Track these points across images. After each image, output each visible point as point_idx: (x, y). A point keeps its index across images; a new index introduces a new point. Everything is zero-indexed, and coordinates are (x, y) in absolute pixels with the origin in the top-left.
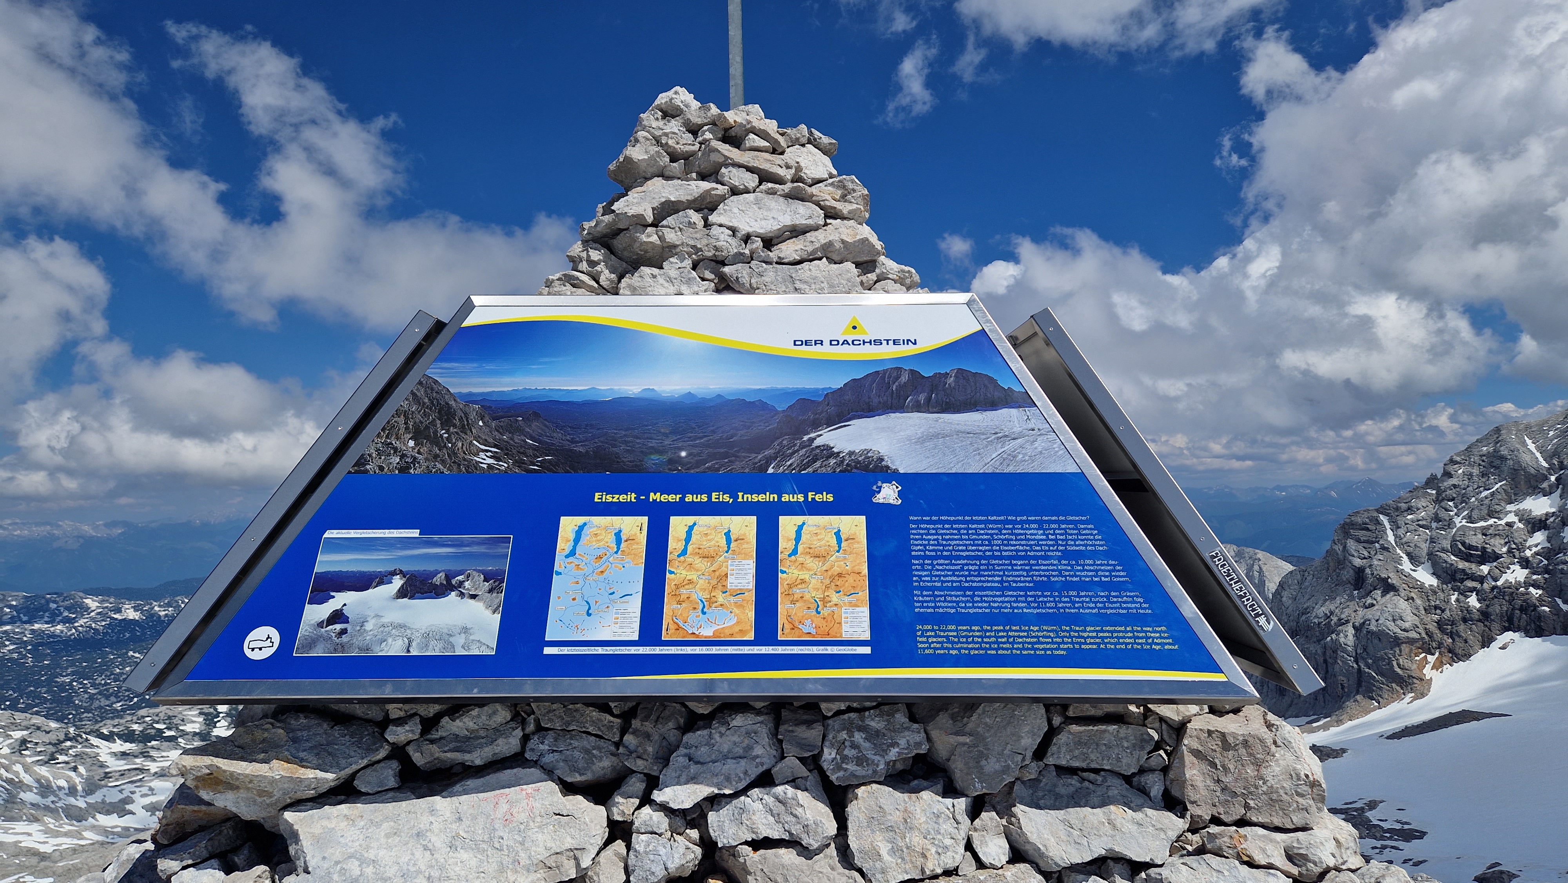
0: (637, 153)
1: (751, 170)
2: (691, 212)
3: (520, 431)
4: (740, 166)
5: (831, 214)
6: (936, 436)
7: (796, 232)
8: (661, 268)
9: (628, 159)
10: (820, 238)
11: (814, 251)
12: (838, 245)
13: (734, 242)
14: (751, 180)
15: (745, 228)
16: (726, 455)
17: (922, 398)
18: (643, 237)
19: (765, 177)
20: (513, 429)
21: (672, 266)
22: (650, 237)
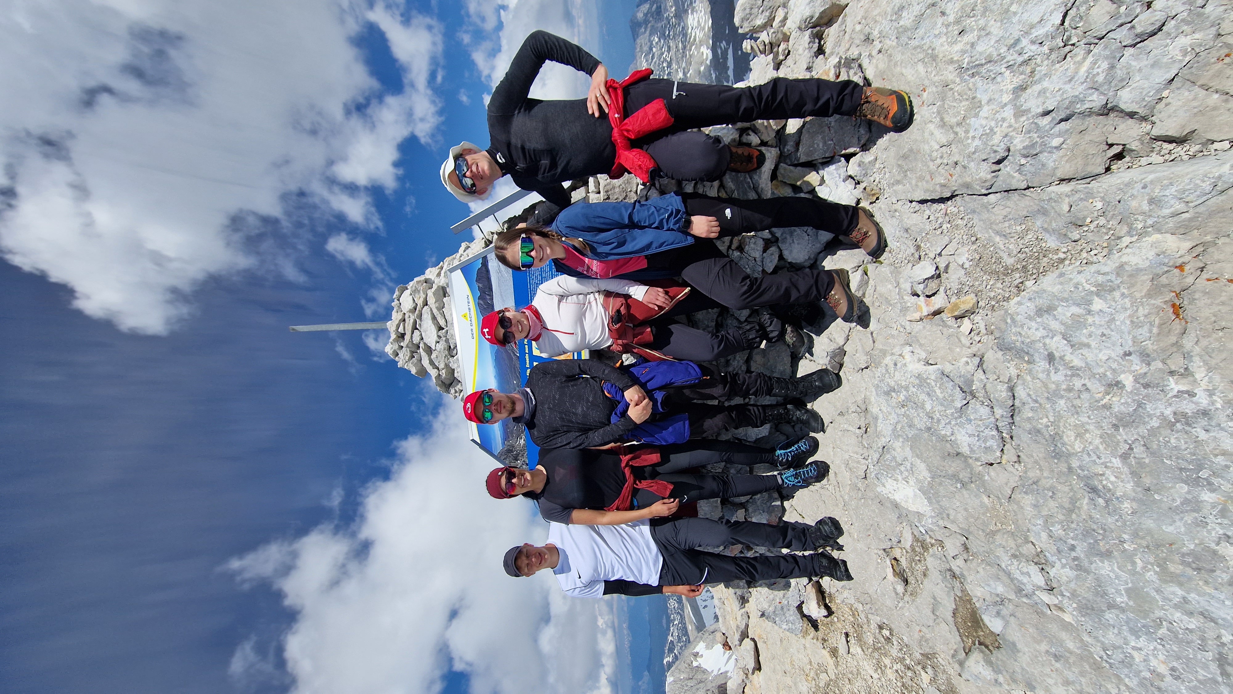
0: (413, 371)
1: (413, 333)
2: (432, 357)
3: (512, 431)
4: (412, 337)
5: (426, 304)
6: (501, 295)
7: (434, 318)
8: (454, 370)
9: (416, 373)
10: (435, 311)
11: (441, 314)
12: (437, 305)
13: (441, 343)
14: (416, 333)
15: (435, 338)
16: (515, 369)
17: (488, 297)
18: (444, 375)
19: (415, 328)
20: (512, 433)
21: (453, 366)
22: (443, 373)
